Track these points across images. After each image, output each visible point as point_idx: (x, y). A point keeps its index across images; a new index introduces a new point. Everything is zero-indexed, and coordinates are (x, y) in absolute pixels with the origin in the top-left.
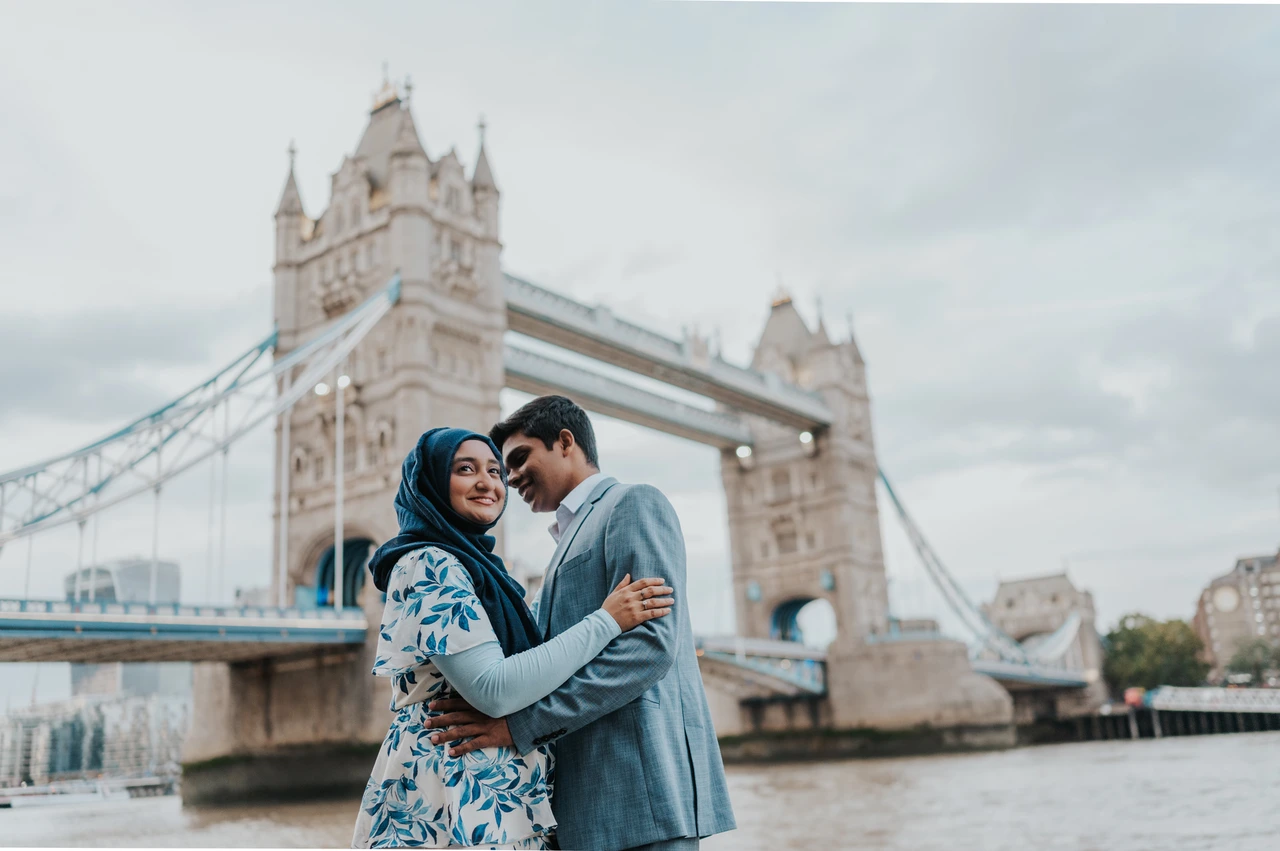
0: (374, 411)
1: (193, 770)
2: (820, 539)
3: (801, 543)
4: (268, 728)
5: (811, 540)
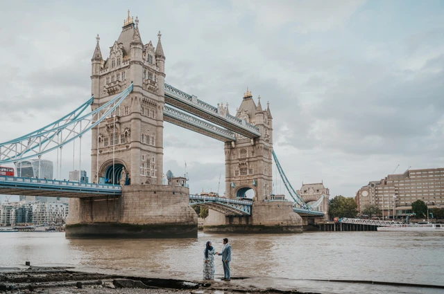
0: (123, 125)
1: (69, 227)
2: (253, 171)
4: (92, 218)
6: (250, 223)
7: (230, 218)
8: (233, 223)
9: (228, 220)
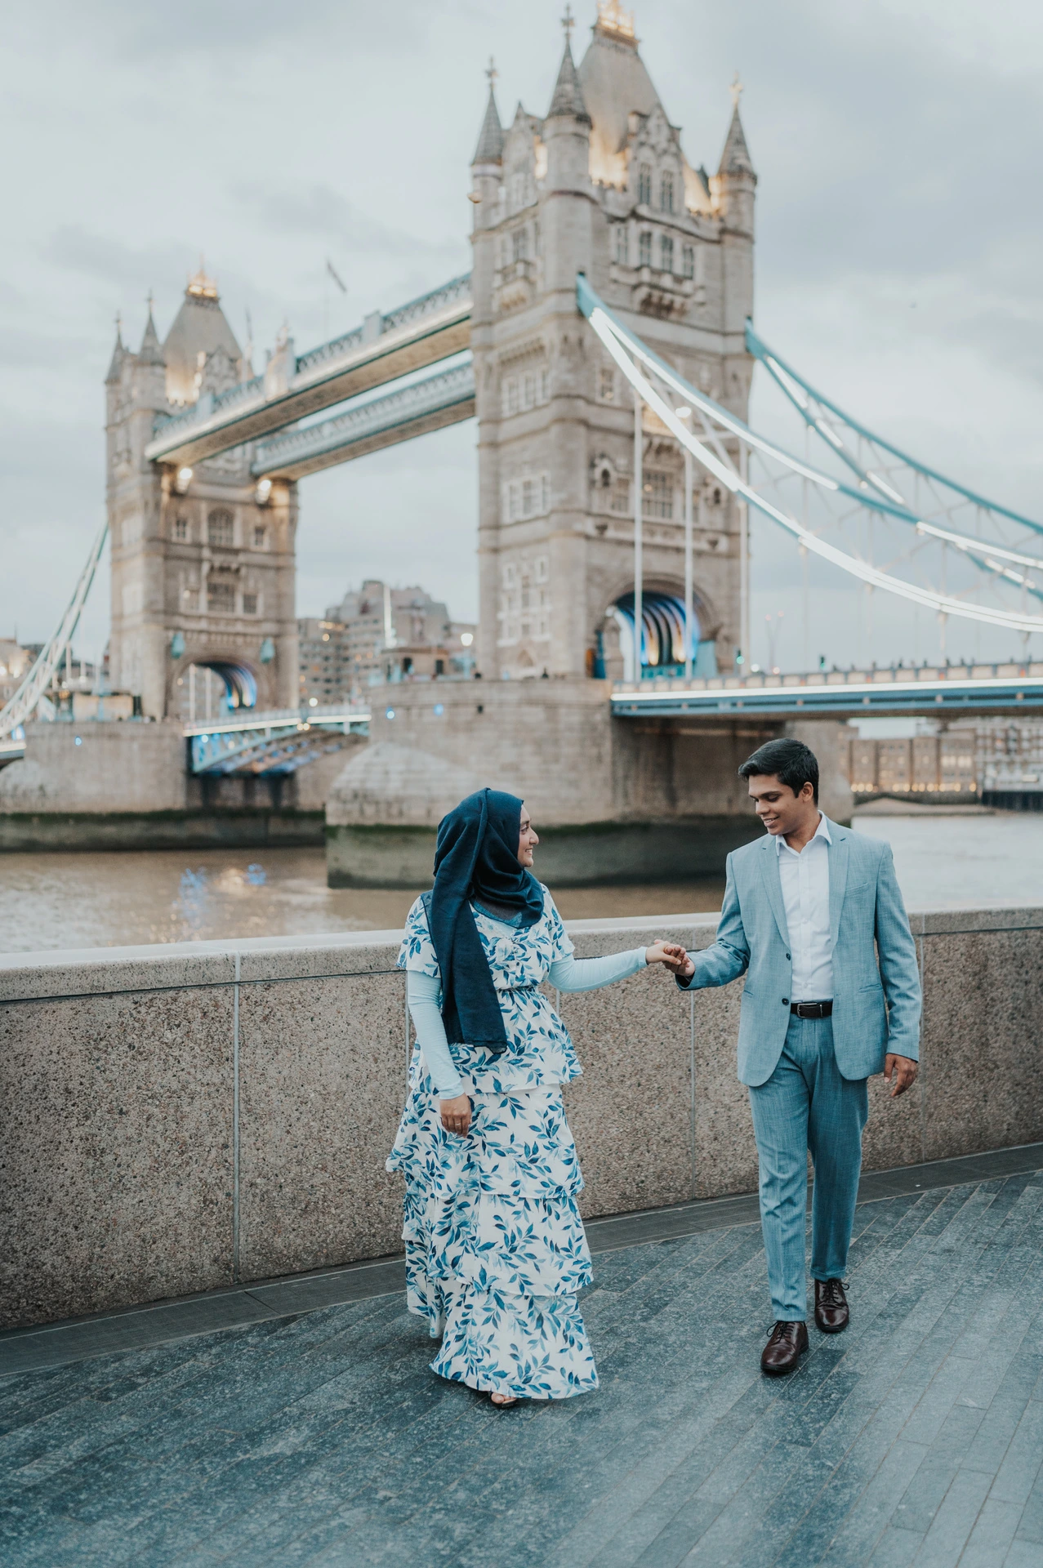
2: (260, 603)
3: (239, 601)
4: (672, 799)
5: (250, 604)
6: (285, 803)
7: (206, 781)
8: (218, 802)
9: (197, 791)
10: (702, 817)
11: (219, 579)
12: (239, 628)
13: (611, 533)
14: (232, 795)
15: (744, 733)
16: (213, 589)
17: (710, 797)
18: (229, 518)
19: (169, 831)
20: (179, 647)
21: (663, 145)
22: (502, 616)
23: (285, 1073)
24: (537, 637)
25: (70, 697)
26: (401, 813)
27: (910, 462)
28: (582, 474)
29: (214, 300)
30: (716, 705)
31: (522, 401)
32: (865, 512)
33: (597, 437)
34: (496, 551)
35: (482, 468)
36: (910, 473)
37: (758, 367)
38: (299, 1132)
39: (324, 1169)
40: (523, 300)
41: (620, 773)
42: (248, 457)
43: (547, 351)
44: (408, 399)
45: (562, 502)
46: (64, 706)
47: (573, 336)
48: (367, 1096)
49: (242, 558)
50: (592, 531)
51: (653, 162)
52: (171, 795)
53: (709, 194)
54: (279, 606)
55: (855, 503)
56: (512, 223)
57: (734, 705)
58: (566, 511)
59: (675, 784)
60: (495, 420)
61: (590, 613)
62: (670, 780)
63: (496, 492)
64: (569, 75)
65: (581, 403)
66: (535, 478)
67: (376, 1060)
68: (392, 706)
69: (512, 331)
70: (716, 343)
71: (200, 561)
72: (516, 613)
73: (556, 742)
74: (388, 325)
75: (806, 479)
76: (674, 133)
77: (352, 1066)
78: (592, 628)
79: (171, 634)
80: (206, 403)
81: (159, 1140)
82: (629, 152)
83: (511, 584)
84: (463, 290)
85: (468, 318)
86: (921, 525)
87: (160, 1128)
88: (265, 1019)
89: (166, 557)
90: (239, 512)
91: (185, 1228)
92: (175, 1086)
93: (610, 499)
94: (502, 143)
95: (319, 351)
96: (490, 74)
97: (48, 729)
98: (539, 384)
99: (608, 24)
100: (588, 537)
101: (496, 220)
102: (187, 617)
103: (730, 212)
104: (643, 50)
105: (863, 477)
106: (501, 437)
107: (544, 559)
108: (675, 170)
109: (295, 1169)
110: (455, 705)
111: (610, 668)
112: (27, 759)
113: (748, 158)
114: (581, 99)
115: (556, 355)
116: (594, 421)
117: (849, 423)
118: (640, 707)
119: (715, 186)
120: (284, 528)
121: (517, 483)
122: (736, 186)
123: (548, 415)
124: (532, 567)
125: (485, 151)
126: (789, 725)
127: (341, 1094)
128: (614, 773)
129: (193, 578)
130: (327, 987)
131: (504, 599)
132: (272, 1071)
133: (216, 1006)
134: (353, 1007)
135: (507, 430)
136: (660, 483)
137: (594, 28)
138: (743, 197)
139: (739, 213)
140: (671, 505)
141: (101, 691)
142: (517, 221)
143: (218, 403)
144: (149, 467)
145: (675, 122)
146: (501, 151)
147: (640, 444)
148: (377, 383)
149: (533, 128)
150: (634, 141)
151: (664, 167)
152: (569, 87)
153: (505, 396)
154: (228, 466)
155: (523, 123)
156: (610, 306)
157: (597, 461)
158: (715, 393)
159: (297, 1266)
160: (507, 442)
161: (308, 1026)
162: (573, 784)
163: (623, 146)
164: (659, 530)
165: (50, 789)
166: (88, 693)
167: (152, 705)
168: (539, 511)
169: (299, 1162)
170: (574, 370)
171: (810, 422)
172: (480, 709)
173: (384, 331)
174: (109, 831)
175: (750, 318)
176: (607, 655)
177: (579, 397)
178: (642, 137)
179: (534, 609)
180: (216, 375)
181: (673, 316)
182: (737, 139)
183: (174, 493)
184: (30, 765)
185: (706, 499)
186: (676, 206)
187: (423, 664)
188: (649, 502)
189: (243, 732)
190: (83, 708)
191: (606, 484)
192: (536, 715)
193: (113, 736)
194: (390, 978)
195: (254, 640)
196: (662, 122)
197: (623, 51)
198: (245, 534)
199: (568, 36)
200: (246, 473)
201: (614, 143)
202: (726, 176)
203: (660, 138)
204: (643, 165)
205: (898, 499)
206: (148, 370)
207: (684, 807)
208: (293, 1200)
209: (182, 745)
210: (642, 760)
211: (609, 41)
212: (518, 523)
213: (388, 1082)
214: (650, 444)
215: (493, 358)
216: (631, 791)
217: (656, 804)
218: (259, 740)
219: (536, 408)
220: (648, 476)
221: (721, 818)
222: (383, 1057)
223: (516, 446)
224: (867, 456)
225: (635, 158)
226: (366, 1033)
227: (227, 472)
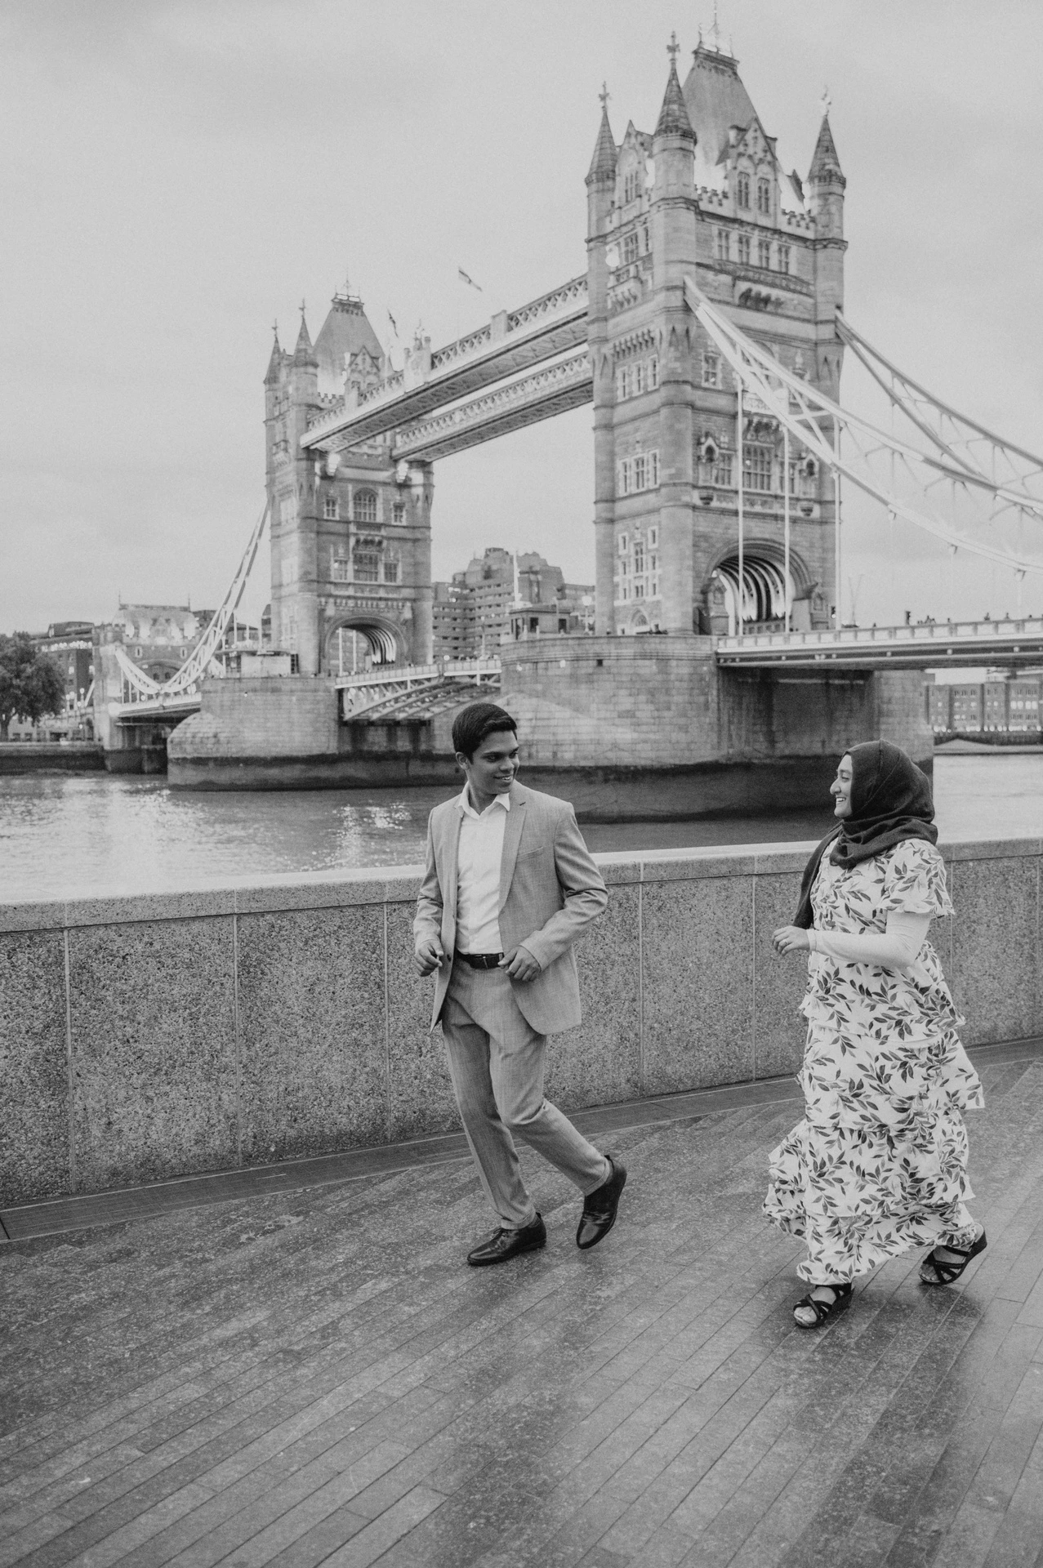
3: (382, 570)
4: (772, 742)
6: (423, 747)
7: (356, 729)
8: (366, 748)
9: (347, 738)
10: (798, 757)
11: (363, 551)
12: (382, 593)
13: (714, 504)
14: (377, 740)
15: (837, 682)
16: (358, 560)
17: (806, 739)
18: (373, 497)
19: (324, 772)
20: (330, 611)
21: (760, 154)
22: (616, 579)
23: (672, 948)
24: (649, 598)
25: (238, 657)
26: (530, 756)
27: (988, 435)
28: (690, 451)
29: (358, 306)
30: (813, 657)
31: (635, 387)
32: (949, 481)
33: (703, 417)
34: (612, 521)
35: (598, 447)
36: (988, 444)
37: (848, 351)
38: (683, 992)
39: (698, 1018)
40: (635, 298)
41: (725, 718)
42: (388, 443)
43: (657, 342)
44: (529, 387)
45: (671, 476)
46: (234, 665)
47: (680, 328)
48: (727, 966)
49: (383, 532)
50: (699, 503)
51: (751, 171)
52: (326, 742)
53: (801, 197)
54: (416, 573)
55: (939, 474)
56: (624, 229)
57: (829, 656)
58: (675, 484)
59: (774, 728)
60: (611, 405)
61: (697, 576)
62: (770, 724)
63: (612, 469)
64: (675, 95)
65: (688, 388)
66: (647, 456)
67: (733, 940)
68: (522, 661)
69: (625, 325)
70: (809, 331)
71: (347, 535)
72: (630, 576)
73: (668, 692)
74: (513, 323)
75: (894, 452)
76: (770, 141)
77: (717, 945)
78: (699, 589)
79: (323, 600)
80: (353, 395)
81: (592, 994)
82: (729, 163)
83: (627, 552)
84: (580, 289)
85: (585, 314)
86: (999, 492)
87: (593, 985)
88: (660, 909)
89: (318, 533)
90: (380, 491)
91: (609, 1057)
92: (602, 956)
93: (715, 472)
94: (615, 159)
95: (452, 347)
96: (603, 98)
97: (221, 684)
98: (650, 372)
99: (709, 46)
100: (694, 508)
101: (609, 228)
102: (335, 584)
103: (820, 214)
104: (740, 71)
105: (944, 449)
106: (615, 420)
107: (656, 528)
108: (771, 177)
109: (679, 1018)
110: (577, 659)
111: (715, 624)
112: (203, 712)
113: (837, 164)
114: (686, 118)
115: (665, 344)
116: (699, 403)
117: (932, 401)
118: (742, 660)
119: (806, 189)
120: (420, 504)
121: (630, 460)
122: (826, 189)
123: (657, 399)
124: (644, 535)
125: (599, 167)
126: (876, 673)
127: (709, 965)
128: (719, 720)
129: (341, 551)
130: (701, 886)
131: (619, 564)
132: (664, 948)
133: (628, 899)
134: (718, 901)
135: (621, 413)
136: (759, 458)
137: (696, 53)
138: (832, 199)
139: (829, 213)
140: (769, 476)
141: (264, 652)
142: (631, 226)
143: (362, 396)
144: (304, 456)
145: (770, 134)
146: (614, 166)
147: (741, 422)
148: (504, 374)
149: (642, 144)
150: (733, 152)
151: (760, 175)
152: (675, 107)
153: (619, 383)
154: (370, 452)
155: (633, 140)
156: (712, 300)
157: (703, 440)
158: (808, 377)
159: (681, 1087)
160: (621, 424)
161: (688, 914)
162: (684, 729)
163: (723, 157)
164: (759, 500)
165: (222, 737)
166: (253, 654)
167: (308, 664)
168: (651, 485)
169: (682, 1014)
170: (681, 358)
171: (895, 400)
172: (600, 662)
173: (510, 329)
174: (274, 773)
175: (839, 307)
176: (712, 614)
177: (685, 382)
178: (741, 148)
179: (645, 573)
180: (360, 372)
181: (770, 308)
182: (825, 146)
183: (325, 477)
184: (206, 716)
185: (801, 471)
186: (771, 209)
187: (548, 622)
188: (749, 474)
189: (386, 685)
190: (250, 666)
191: (711, 460)
192: (649, 668)
193: (275, 690)
194: (742, 880)
195: (395, 603)
196: (759, 134)
197: (723, 72)
198: (385, 510)
199: (673, 60)
200: (387, 457)
201: (716, 155)
202: (816, 181)
203: (757, 148)
204: (741, 173)
205: (977, 469)
206: (302, 369)
207: (782, 748)
208: (679, 1039)
209: (334, 696)
210: (744, 706)
211: (708, 64)
212: (631, 496)
213: (741, 957)
214: (750, 423)
215: (607, 349)
216: (734, 733)
217: (757, 746)
218: (401, 692)
219: (648, 393)
220: (748, 451)
221: (817, 757)
222: (737, 938)
223: (629, 427)
224: (948, 430)
225: (735, 168)
226: (726, 921)
227: (369, 455)
